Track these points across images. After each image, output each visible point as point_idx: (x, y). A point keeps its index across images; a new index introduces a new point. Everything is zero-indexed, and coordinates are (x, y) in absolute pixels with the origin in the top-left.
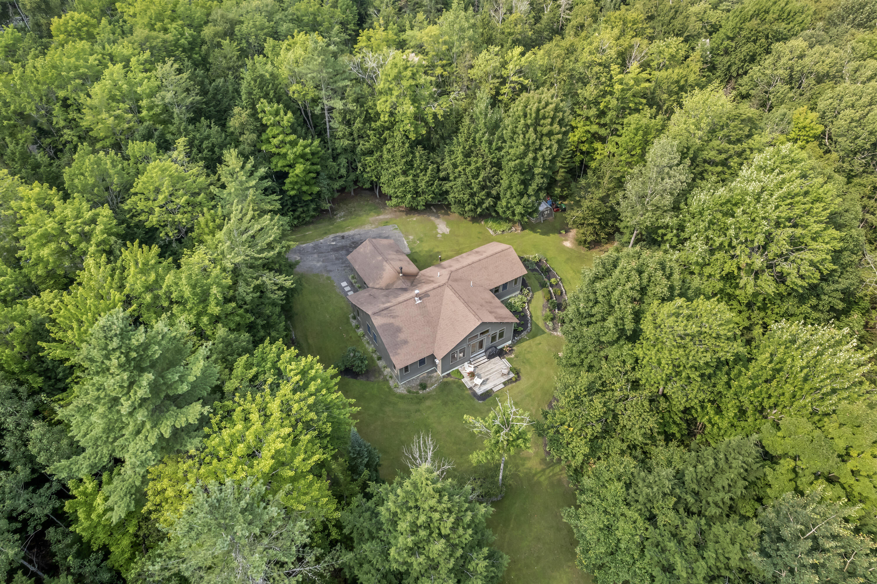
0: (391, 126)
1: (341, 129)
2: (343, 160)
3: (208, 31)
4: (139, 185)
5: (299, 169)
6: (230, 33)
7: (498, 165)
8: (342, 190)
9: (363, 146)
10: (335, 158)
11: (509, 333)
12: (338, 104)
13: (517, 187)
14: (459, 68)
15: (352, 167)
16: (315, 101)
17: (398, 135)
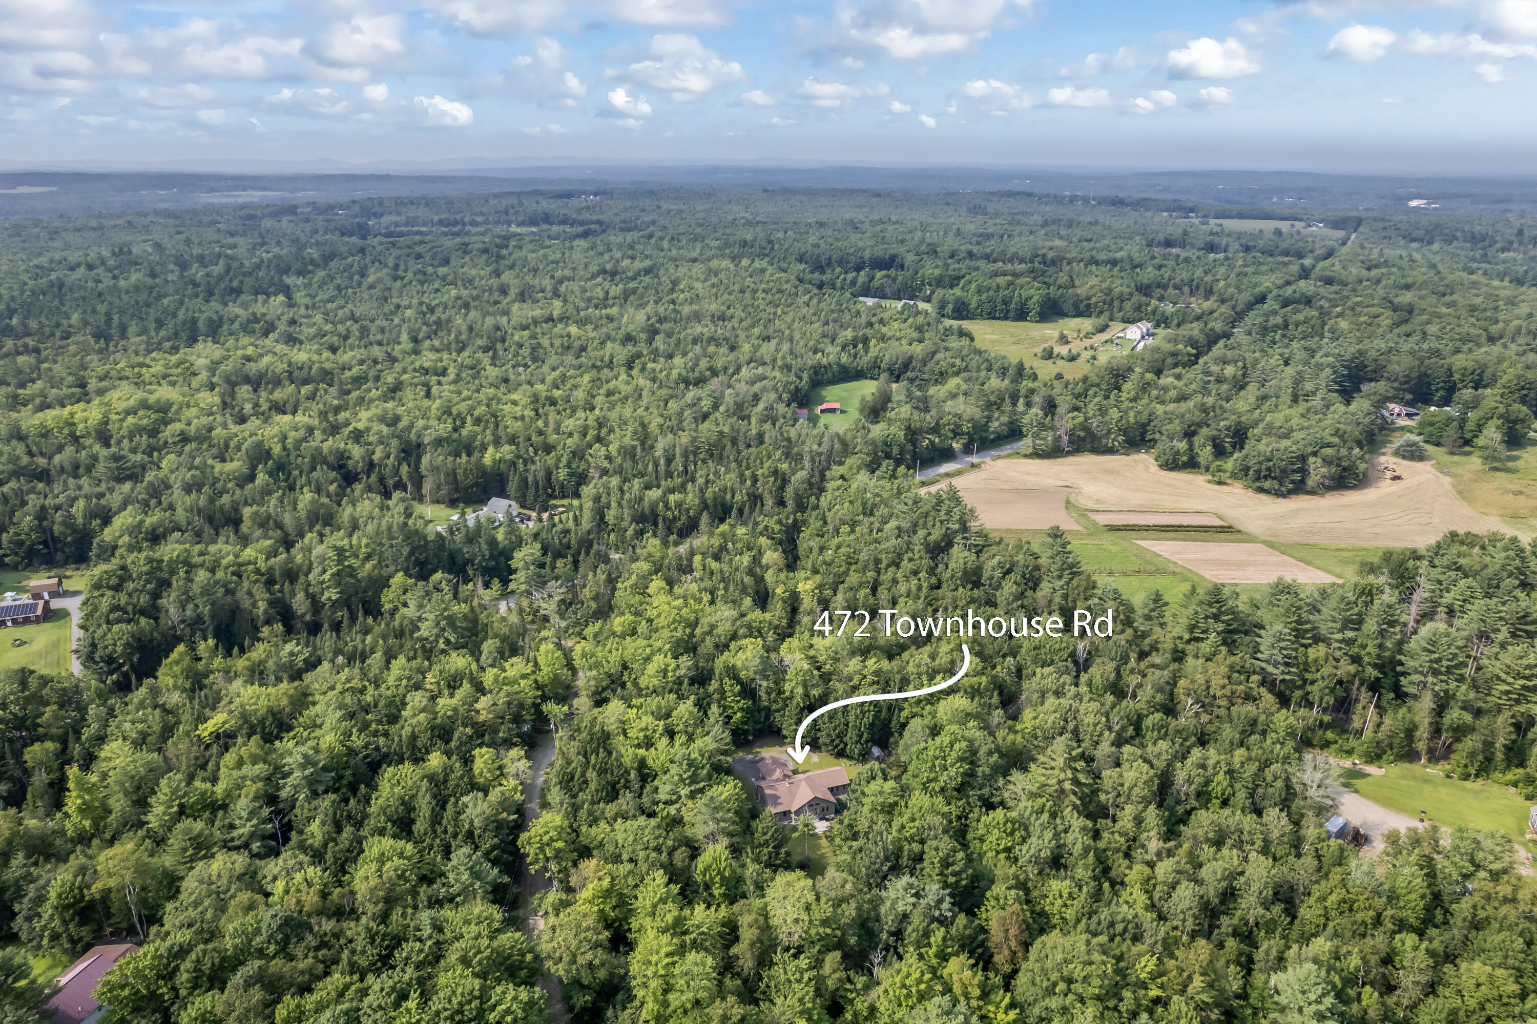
0: (791, 698)
1: (764, 696)
2: (763, 714)
3: (698, 631)
4: (675, 713)
5: (739, 715)
6: (710, 633)
7: (847, 725)
8: (760, 730)
9: (774, 707)
10: (759, 711)
11: (833, 809)
12: (764, 684)
13: (855, 738)
14: (841, 666)
15: (767, 717)
16: (753, 680)
17: (795, 702)
